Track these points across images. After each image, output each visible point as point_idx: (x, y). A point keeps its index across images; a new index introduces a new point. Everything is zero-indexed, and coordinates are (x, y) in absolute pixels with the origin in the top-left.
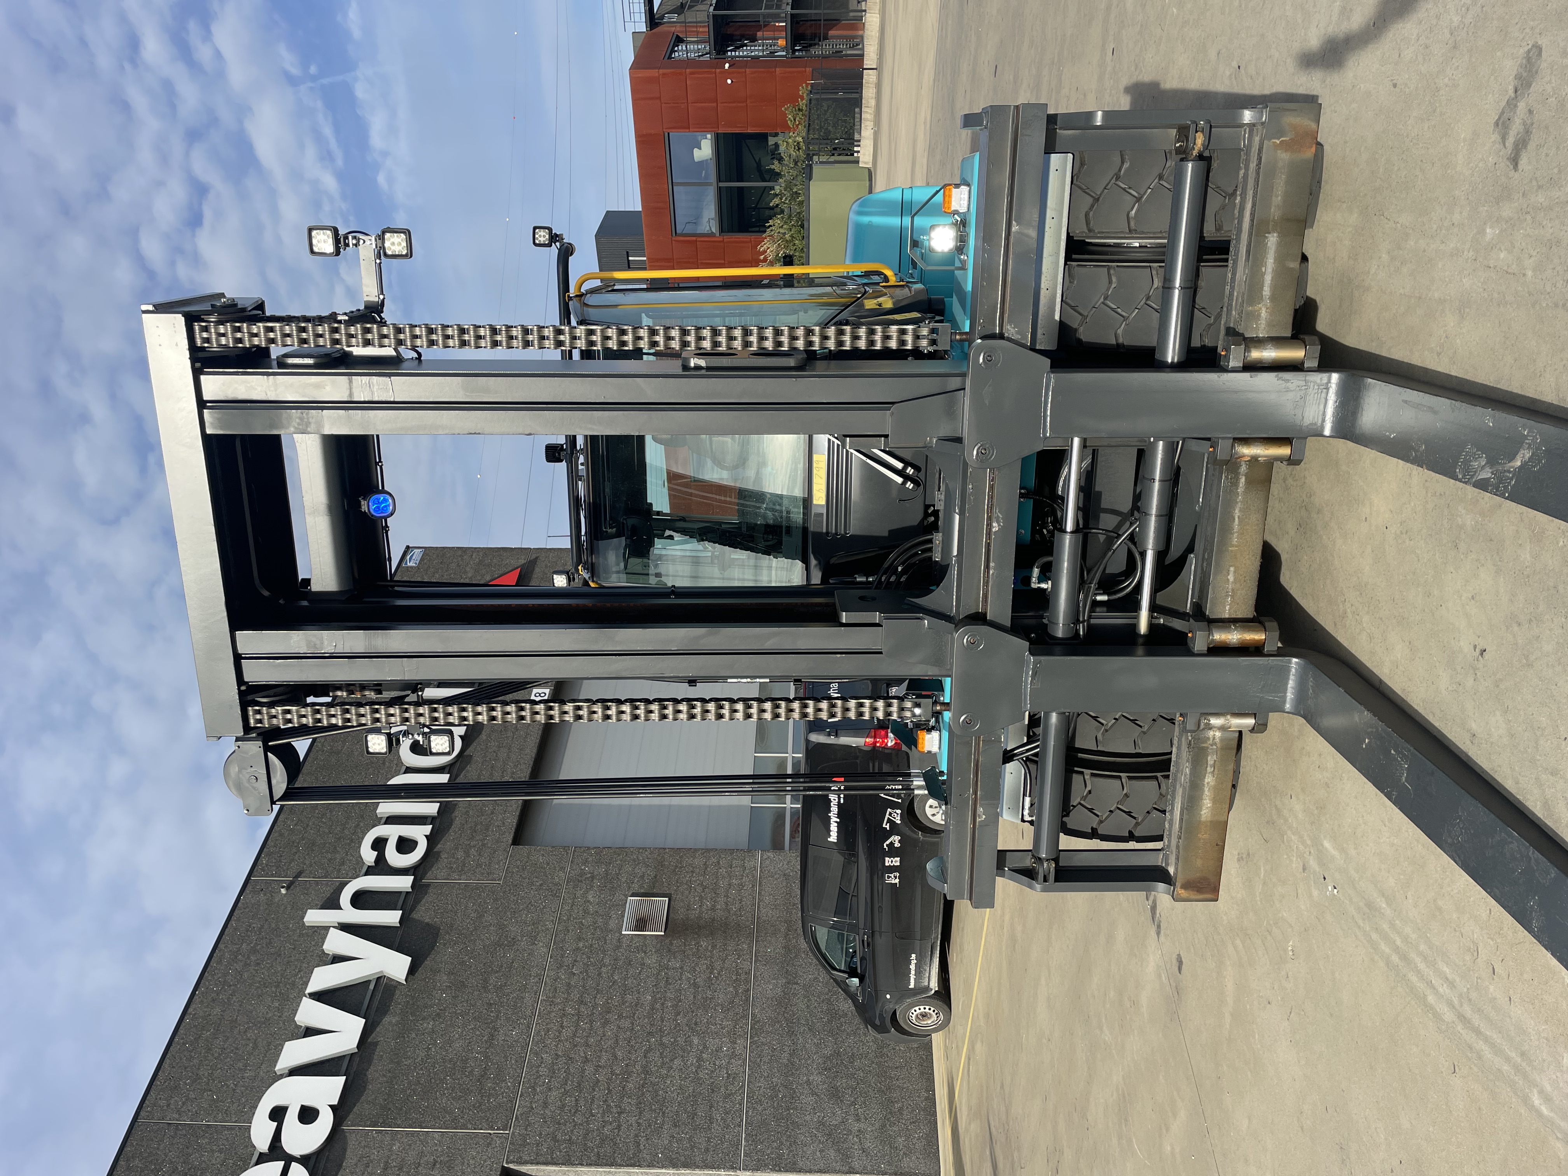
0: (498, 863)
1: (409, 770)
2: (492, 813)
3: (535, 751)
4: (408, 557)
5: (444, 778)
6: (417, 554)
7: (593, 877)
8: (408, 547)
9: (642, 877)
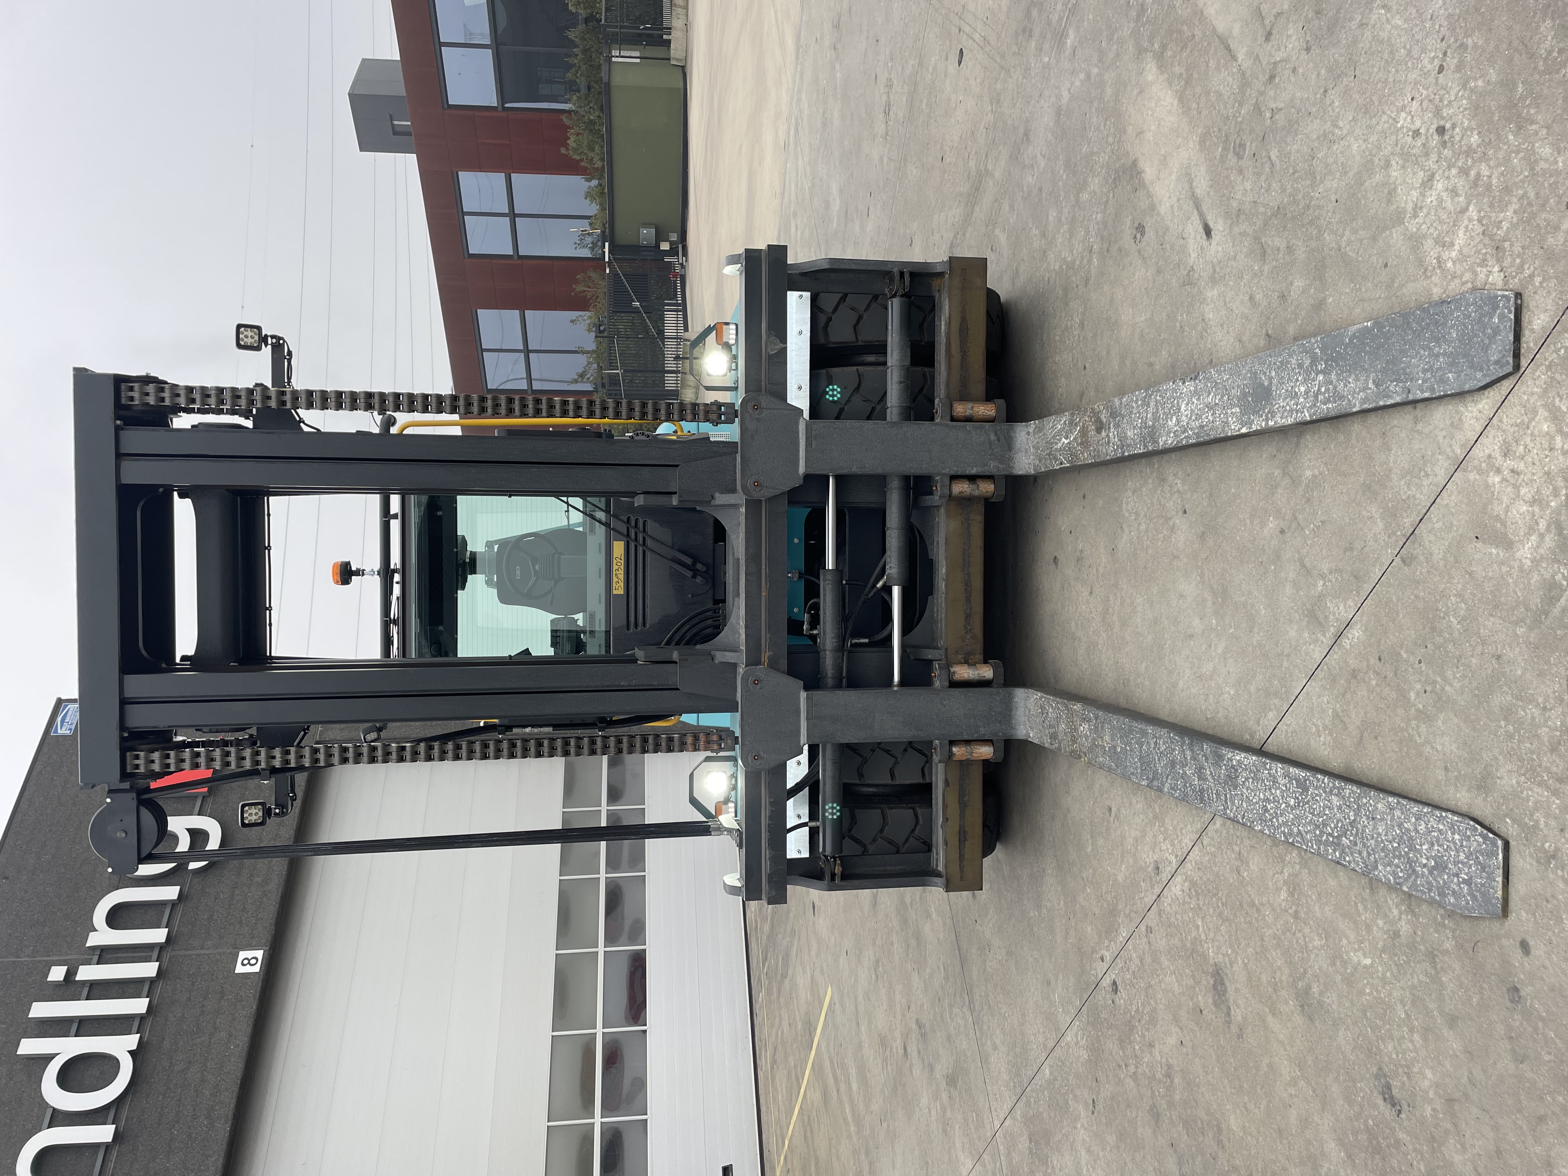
1: (56, 1120)
3: (241, 1065)
4: (59, 719)
5: (106, 1132)
6: (73, 714)
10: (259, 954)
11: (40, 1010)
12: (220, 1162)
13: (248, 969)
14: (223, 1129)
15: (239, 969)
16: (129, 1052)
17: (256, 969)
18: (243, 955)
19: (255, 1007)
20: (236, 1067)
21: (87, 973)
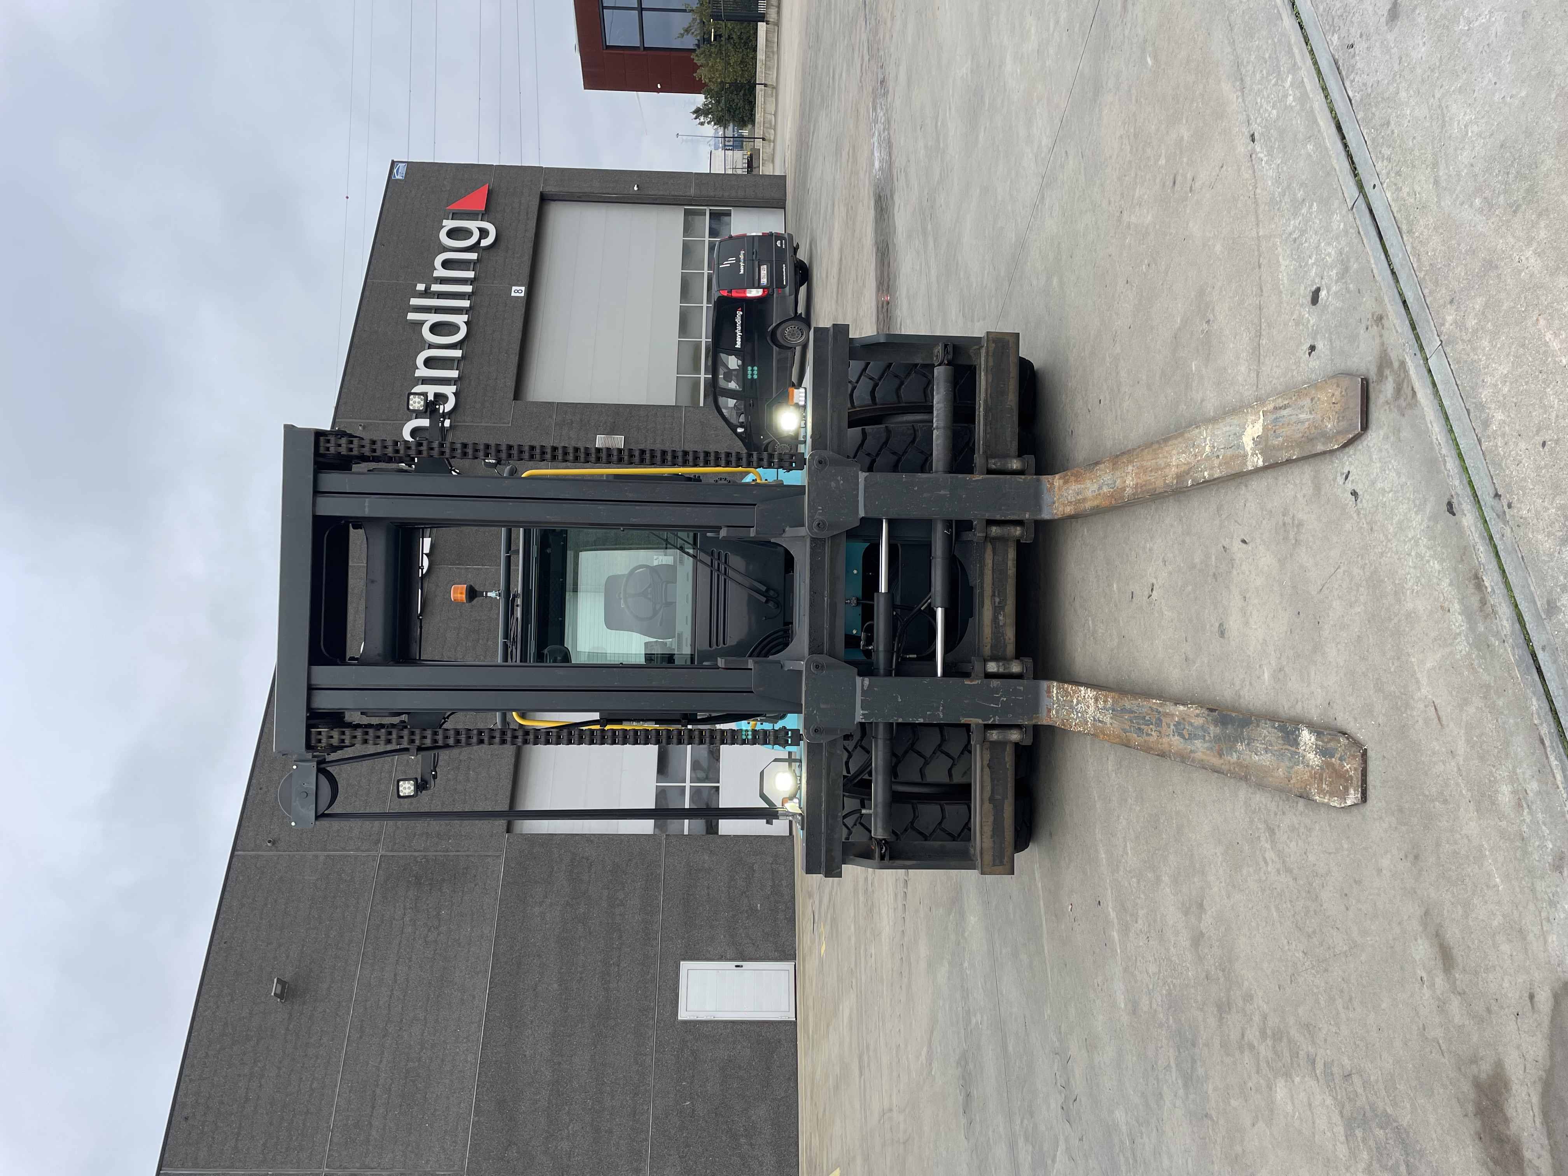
0: (506, 412)
1: (431, 346)
2: (496, 379)
3: (520, 334)
4: (395, 171)
5: (458, 353)
6: (402, 168)
7: (572, 422)
8: (393, 162)
9: (605, 423)
10: (523, 288)
11: (414, 301)
12: (515, 371)
13: (518, 295)
14: (515, 359)
15: (513, 294)
16: (465, 322)
17: (522, 294)
18: (514, 288)
19: (524, 311)
20: (518, 335)
21: (435, 288)
